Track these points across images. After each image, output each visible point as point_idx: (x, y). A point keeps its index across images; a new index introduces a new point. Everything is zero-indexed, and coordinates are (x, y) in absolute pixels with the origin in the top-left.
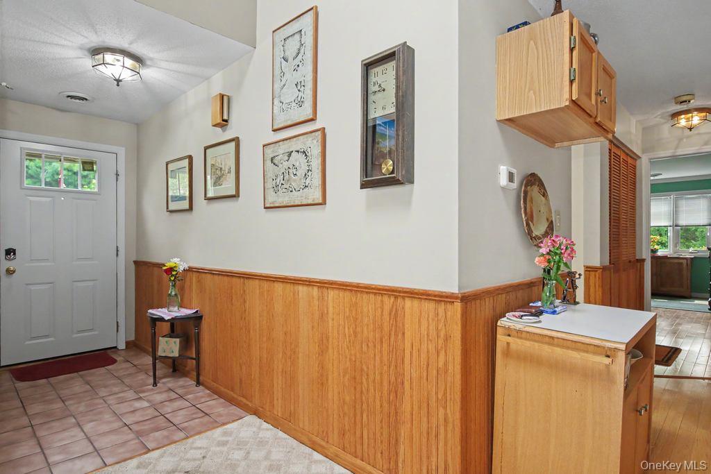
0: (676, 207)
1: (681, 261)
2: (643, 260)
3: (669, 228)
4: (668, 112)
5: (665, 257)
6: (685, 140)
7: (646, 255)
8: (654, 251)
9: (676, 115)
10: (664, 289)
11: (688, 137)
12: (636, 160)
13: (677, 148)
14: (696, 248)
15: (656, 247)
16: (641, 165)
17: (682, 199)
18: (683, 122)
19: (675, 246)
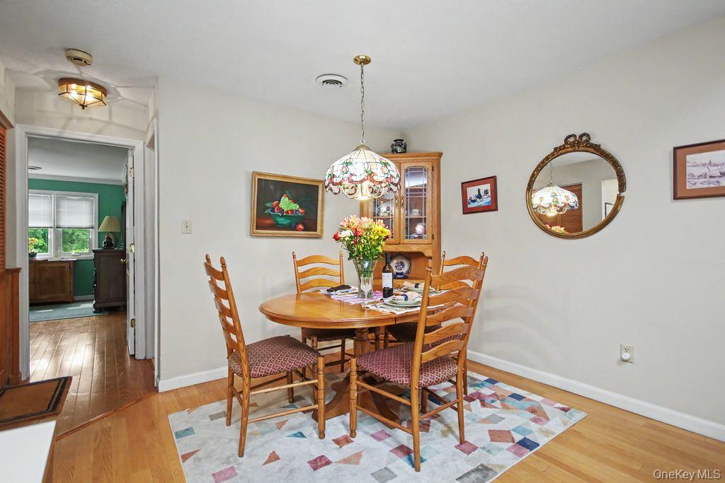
0: (58, 206)
1: (62, 265)
2: (18, 270)
3: (49, 229)
4: (55, 72)
5: (46, 261)
6: (74, 121)
7: (22, 263)
8: (32, 255)
9: (65, 81)
10: (45, 297)
11: (79, 119)
12: (5, 128)
13: (64, 127)
14: (78, 251)
15: (34, 250)
16: (14, 137)
17: (63, 198)
18: (74, 92)
19: (56, 248)
